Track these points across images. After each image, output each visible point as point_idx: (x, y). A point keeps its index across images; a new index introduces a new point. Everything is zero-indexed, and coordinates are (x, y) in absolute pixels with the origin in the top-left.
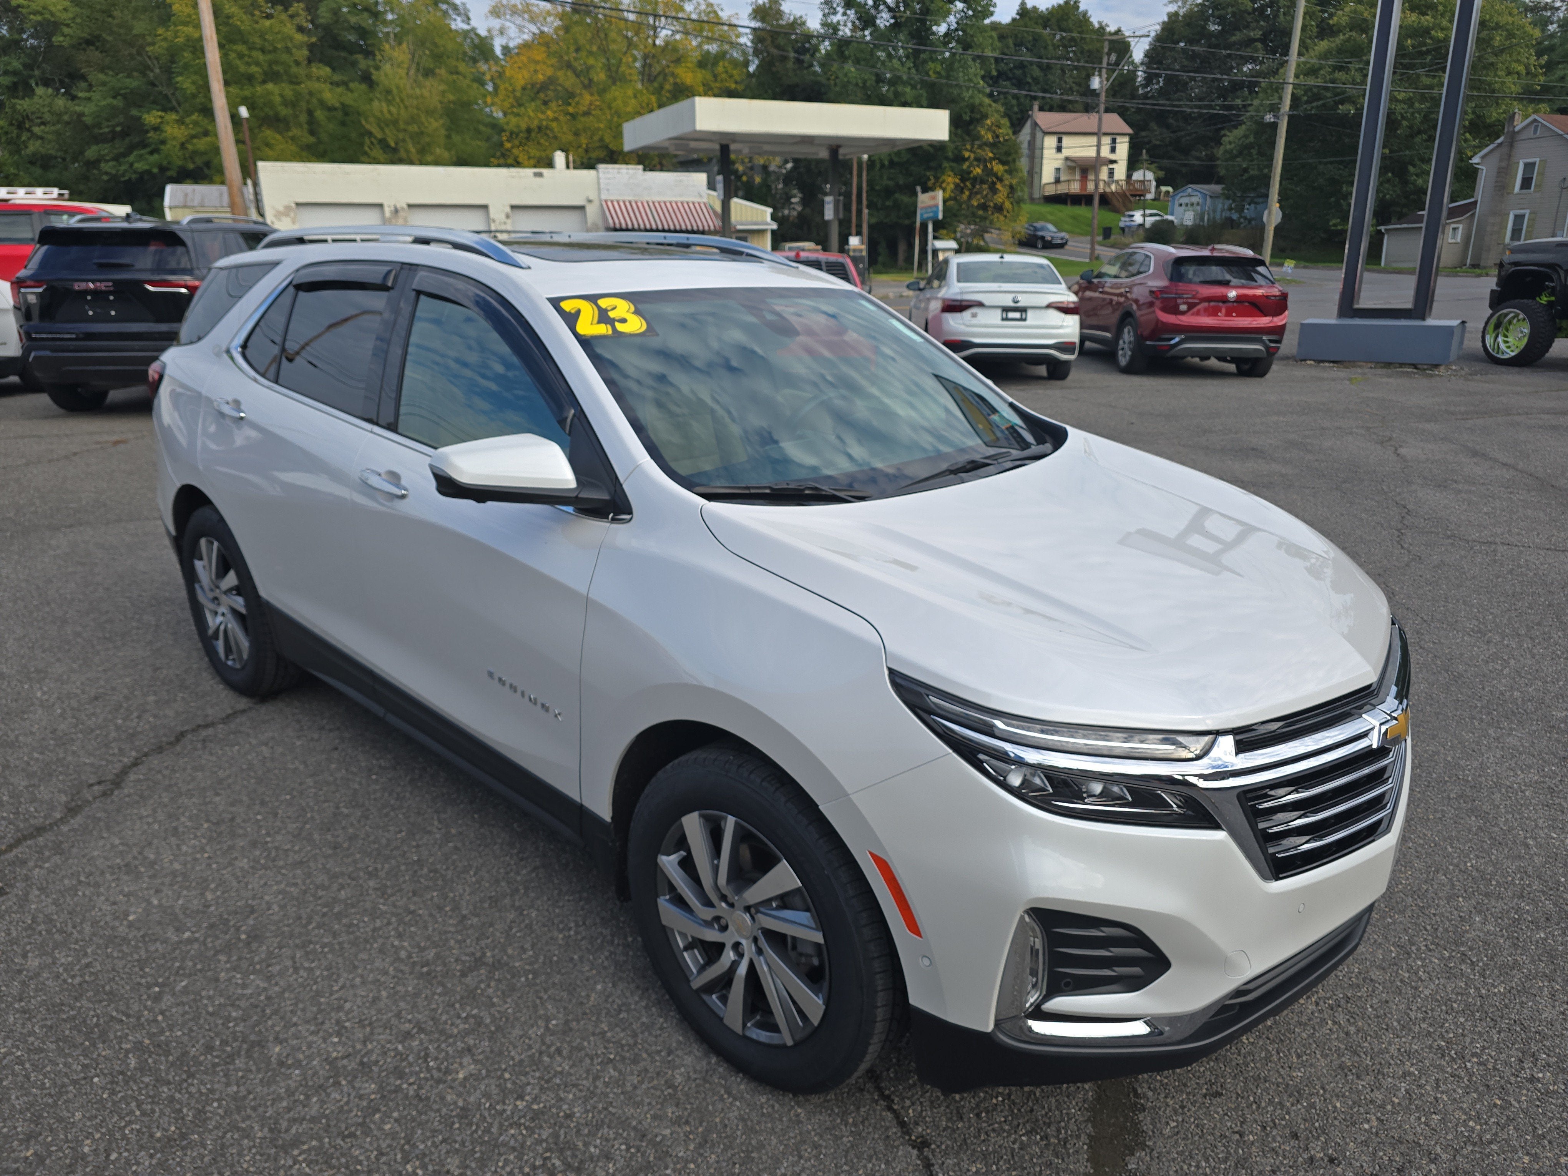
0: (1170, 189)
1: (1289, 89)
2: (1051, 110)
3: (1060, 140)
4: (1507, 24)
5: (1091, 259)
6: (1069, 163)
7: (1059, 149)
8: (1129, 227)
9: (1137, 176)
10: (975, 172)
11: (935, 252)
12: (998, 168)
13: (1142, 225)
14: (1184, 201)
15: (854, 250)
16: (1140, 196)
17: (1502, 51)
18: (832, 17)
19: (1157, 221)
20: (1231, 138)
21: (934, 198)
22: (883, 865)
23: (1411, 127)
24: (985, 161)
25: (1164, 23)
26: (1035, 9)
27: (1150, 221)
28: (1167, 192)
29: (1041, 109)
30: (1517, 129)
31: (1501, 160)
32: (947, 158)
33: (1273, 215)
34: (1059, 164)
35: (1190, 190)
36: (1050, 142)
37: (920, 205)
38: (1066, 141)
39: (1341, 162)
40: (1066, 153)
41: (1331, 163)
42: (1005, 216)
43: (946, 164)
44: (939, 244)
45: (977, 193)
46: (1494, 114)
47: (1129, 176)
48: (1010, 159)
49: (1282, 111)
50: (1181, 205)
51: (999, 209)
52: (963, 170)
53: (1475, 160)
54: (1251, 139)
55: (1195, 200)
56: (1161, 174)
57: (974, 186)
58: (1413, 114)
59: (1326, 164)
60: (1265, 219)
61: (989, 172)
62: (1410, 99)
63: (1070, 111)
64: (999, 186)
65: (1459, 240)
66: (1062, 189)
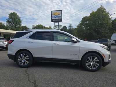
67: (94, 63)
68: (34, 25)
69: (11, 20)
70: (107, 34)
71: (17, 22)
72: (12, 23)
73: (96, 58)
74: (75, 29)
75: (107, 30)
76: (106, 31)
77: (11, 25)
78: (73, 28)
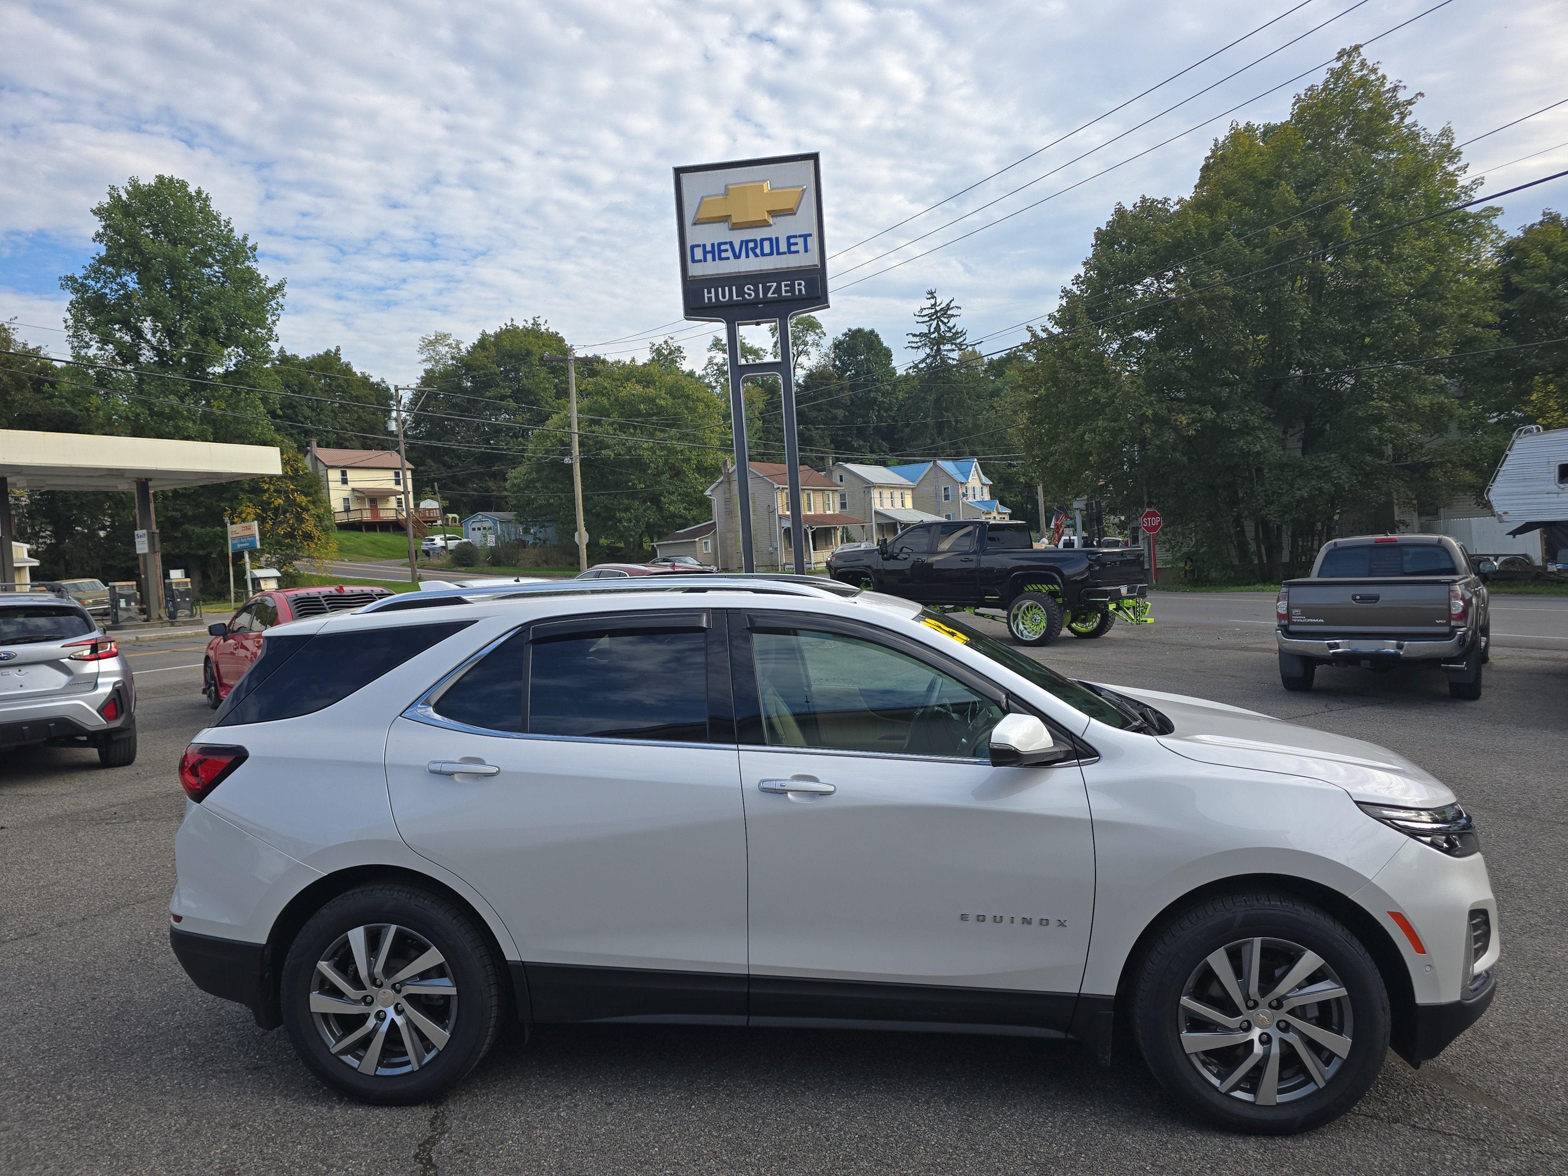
0: (456, 515)
1: (576, 439)
2: (328, 446)
3: (344, 474)
4: (704, 398)
5: (413, 580)
6: (357, 494)
7: (345, 481)
8: (434, 549)
9: (424, 504)
10: (276, 503)
11: (256, 581)
12: (301, 499)
13: (444, 548)
14: (476, 526)
15: (178, 584)
16: (432, 522)
17: (704, 417)
18: (85, 350)
19: (460, 544)
20: (516, 475)
21: (249, 528)
22: (1399, 918)
23: (657, 468)
24: (286, 492)
25: (422, 378)
26: (295, 357)
27: (452, 544)
28: (454, 519)
29: (319, 446)
30: (730, 471)
31: (725, 493)
32: (242, 490)
33: (582, 537)
34: (346, 494)
35: (480, 517)
36: (334, 475)
37: (230, 536)
38: (350, 474)
39: (609, 494)
40: (351, 485)
41: (603, 494)
42: (316, 544)
43: (242, 495)
44: (259, 573)
45: (280, 522)
46: (709, 460)
47: (417, 505)
48: (312, 490)
49: (574, 455)
50: (474, 529)
51: (308, 537)
52: (262, 501)
53: (708, 493)
54: (534, 475)
55: (487, 525)
56: (446, 503)
57: (276, 516)
58: (656, 459)
59: (599, 495)
60: (577, 540)
61: (293, 503)
62: (652, 448)
63: (346, 448)
64: (305, 516)
65: (710, 551)
66: (354, 517)
67: (1286, 1027)
68: (441, 338)
69: (131, 281)
70: (1440, 429)
71: (215, 313)
72: (147, 325)
73: (1310, 961)
74: (998, 367)
75: (1441, 389)
76: (1423, 401)
77: (129, 355)
78: (970, 360)
